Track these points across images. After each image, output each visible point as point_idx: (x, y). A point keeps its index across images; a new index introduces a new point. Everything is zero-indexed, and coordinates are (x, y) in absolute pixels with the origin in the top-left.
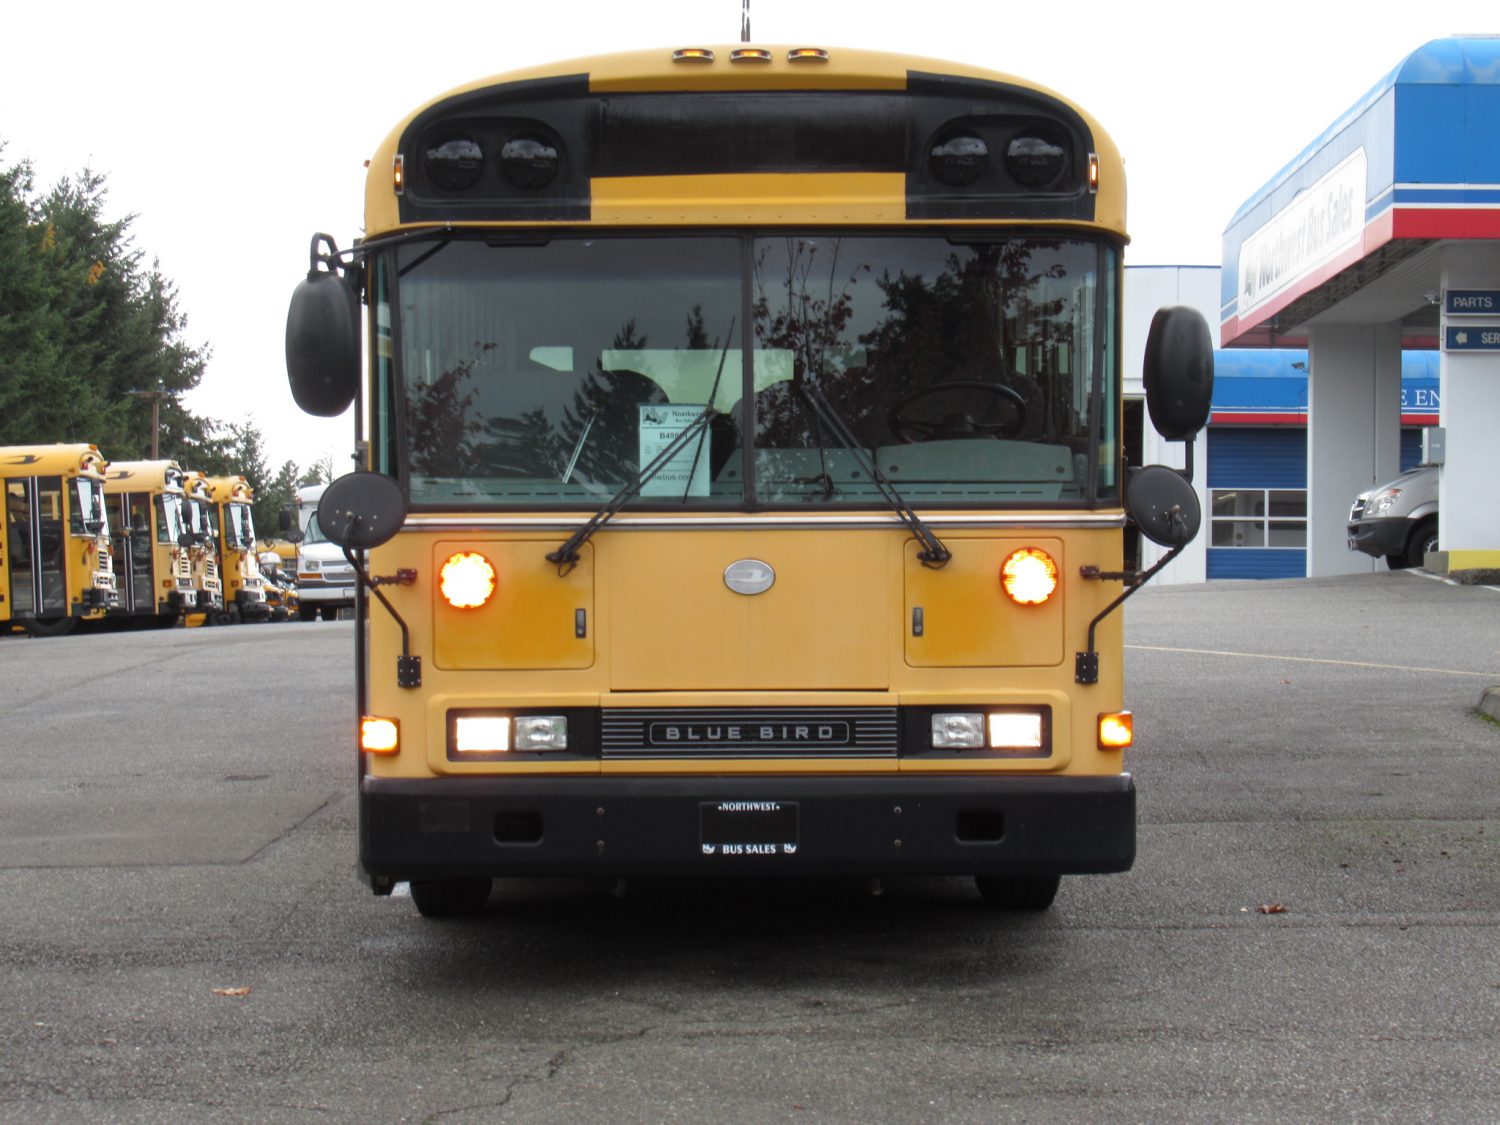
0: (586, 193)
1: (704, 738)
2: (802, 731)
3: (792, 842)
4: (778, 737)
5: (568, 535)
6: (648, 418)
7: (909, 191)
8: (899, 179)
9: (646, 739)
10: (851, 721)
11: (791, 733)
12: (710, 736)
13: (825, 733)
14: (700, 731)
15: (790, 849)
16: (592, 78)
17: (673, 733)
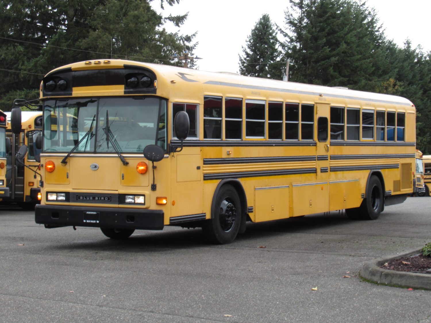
0: (72, 90)
1: (86, 199)
2: (102, 198)
3: (98, 220)
4: (98, 199)
5: (63, 158)
6: (81, 135)
7: (125, 88)
8: (123, 86)
9: (77, 199)
10: (111, 197)
11: (101, 198)
12: (87, 199)
13: (106, 199)
14: (86, 197)
15: (98, 222)
16: (72, 68)
17: (81, 198)
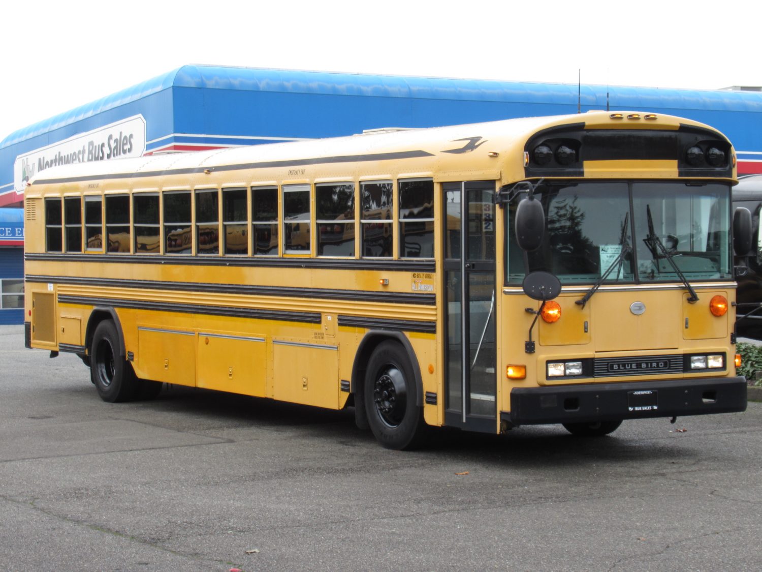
0: (581, 166)
1: (625, 368)
2: (654, 365)
3: (656, 405)
4: (647, 367)
5: (585, 294)
6: (603, 250)
7: (679, 167)
8: (675, 163)
9: (608, 370)
10: (669, 360)
11: (651, 365)
12: (627, 368)
13: (661, 365)
14: (624, 366)
15: (655, 407)
16: (586, 124)
17: (616, 367)
